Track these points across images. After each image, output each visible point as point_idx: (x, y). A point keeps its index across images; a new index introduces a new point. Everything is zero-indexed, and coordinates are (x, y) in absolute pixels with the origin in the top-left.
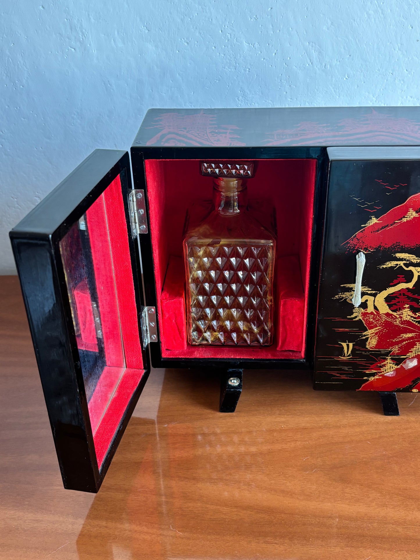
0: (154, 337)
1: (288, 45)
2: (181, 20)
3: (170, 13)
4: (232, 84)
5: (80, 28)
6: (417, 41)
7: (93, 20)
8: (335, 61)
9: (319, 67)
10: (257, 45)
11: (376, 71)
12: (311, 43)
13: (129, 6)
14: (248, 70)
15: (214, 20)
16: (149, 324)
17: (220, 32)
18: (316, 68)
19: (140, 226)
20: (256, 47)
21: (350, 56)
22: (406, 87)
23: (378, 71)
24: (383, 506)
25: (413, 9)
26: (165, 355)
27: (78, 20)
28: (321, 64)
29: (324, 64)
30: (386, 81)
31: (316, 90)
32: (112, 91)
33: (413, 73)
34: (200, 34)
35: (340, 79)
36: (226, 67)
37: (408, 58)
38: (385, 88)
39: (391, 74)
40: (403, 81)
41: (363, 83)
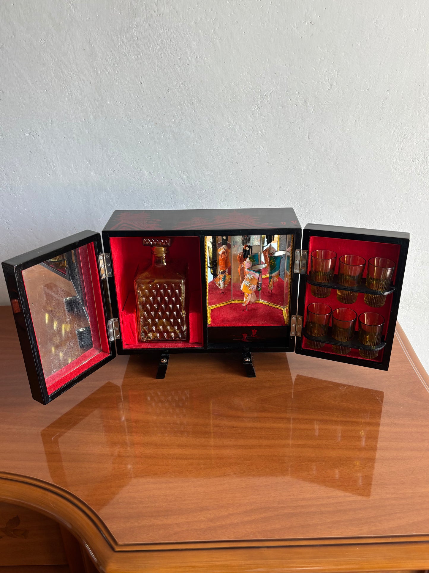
0: (118, 336)
1: (170, 173)
2: (109, 159)
3: (102, 155)
4: (140, 194)
5: (52, 163)
6: (241, 170)
7: (59, 159)
10: (152, 173)
11: (221, 187)
12: (183, 172)
13: (79, 151)
14: (148, 186)
15: (127, 159)
16: (115, 329)
17: (131, 165)
18: (187, 185)
19: (108, 273)
20: (152, 174)
21: (205, 178)
22: (238, 195)
25: (237, 154)
26: (125, 347)
27: (51, 159)
28: (190, 183)
29: (191, 183)
30: (227, 192)
32: (71, 197)
33: (241, 188)
34: (120, 166)
36: (136, 185)
37: (238, 180)
39: (229, 188)
40: (236, 192)
41: (214, 193)
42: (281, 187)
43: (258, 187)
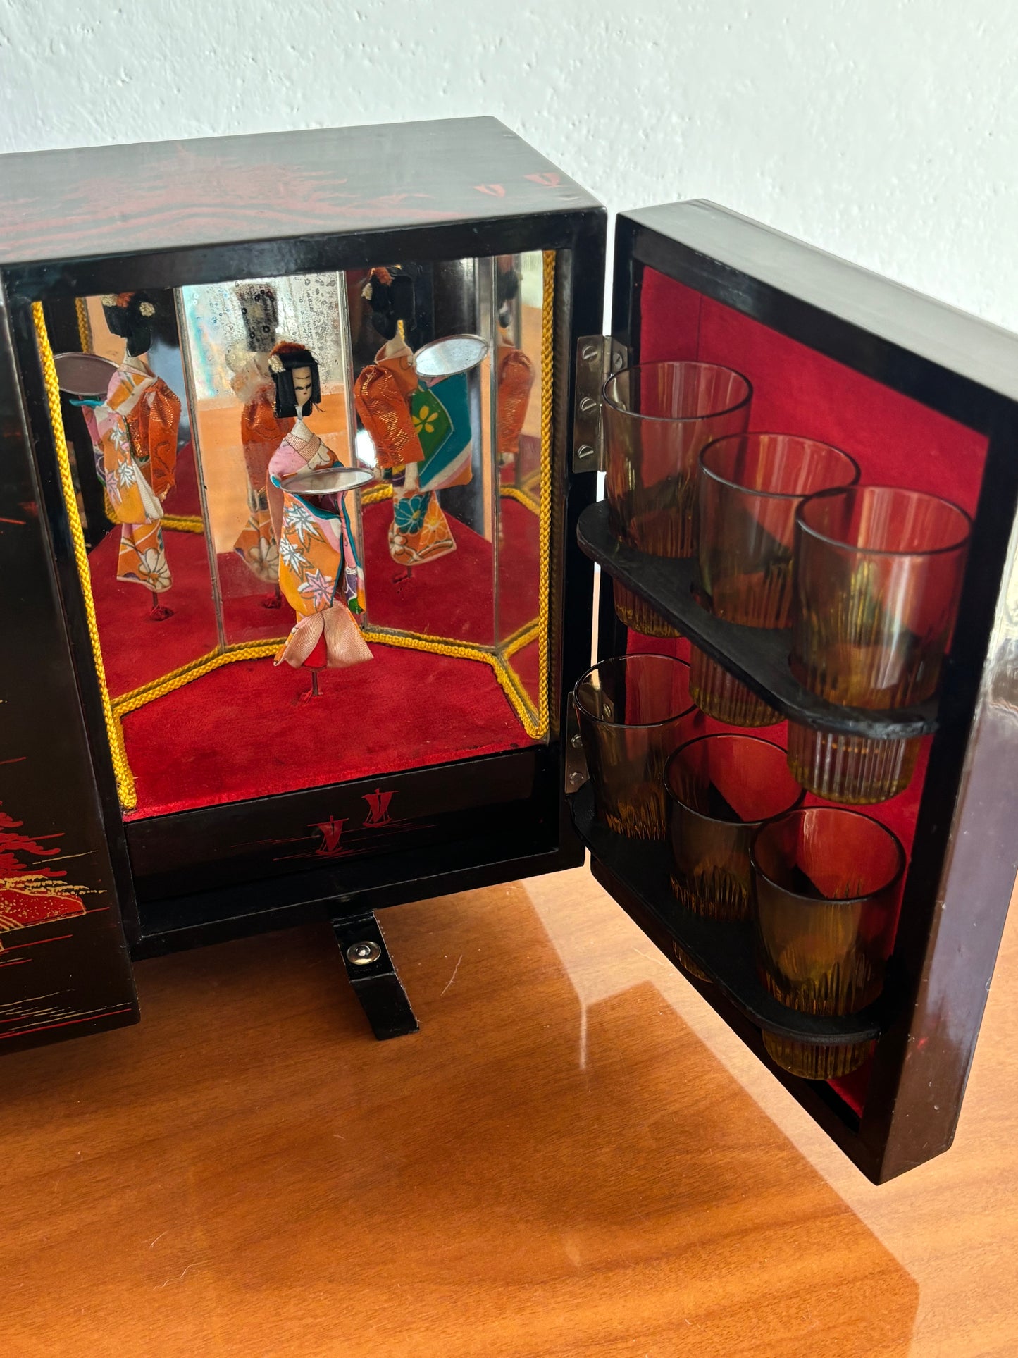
8: (79, 29)
9: (34, 51)
11: (207, 53)
18: (26, 54)
21: (120, 11)
22: (299, 95)
23: (212, 54)
24: (398, 1329)
28: (39, 41)
29: (46, 41)
30: (239, 82)
31: (39, 122)
33: (311, 55)
35: (106, 83)
37: (291, 12)
38: (243, 104)
39: (251, 61)
40: (289, 78)
41: (175, 92)
42: (501, 40)
43: (396, 45)
